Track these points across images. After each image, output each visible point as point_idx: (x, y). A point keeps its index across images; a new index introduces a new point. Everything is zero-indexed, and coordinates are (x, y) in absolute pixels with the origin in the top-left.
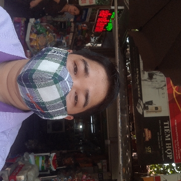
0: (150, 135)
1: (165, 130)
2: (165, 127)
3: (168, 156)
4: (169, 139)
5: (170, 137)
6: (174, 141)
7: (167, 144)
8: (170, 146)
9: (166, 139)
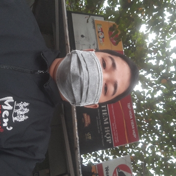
0: (89, 120)
1: (103, 114)
2: (103, 111)
3: (107, 141)
4: (108, 123)
5: (108, 120)
6: (112, 125)
7: (105, 128)
8: (108, 129)
9: (105, 123)
